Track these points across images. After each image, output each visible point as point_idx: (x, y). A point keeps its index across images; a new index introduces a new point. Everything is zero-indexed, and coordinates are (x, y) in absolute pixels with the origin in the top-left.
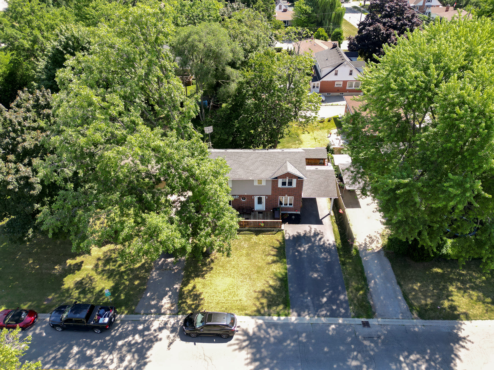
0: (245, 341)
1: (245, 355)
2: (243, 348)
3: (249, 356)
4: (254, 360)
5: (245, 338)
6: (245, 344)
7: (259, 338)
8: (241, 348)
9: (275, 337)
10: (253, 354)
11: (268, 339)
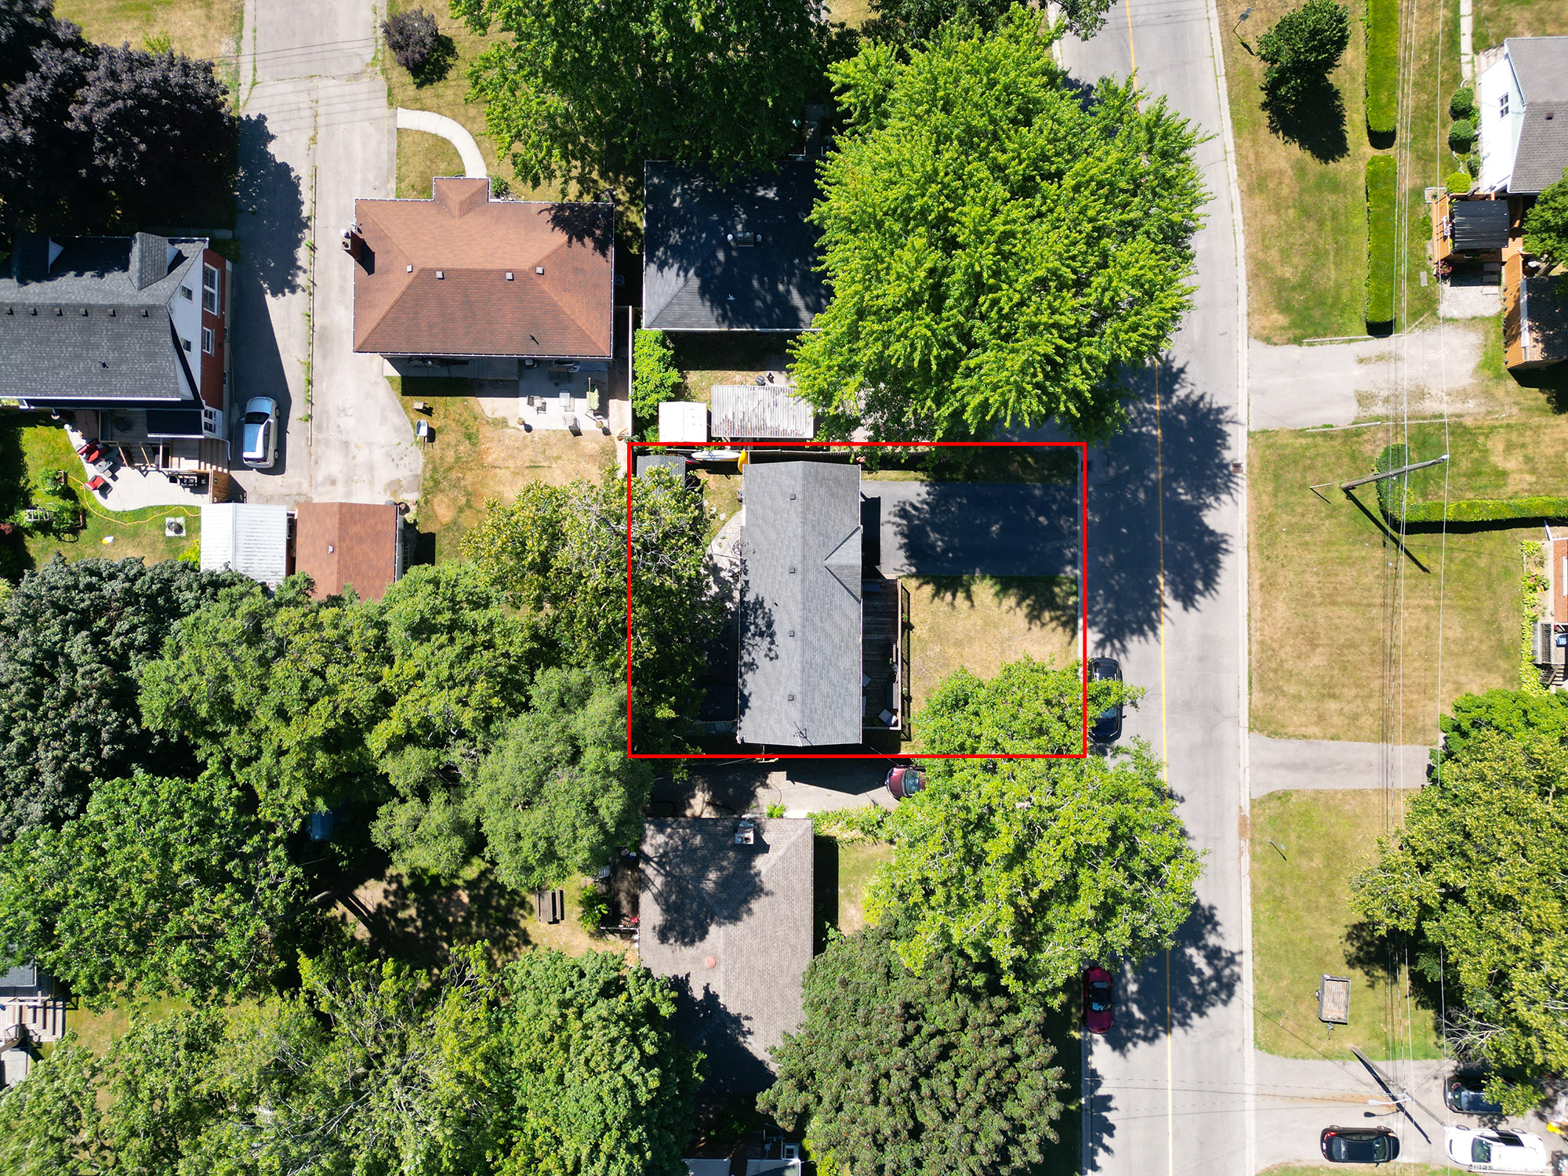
0: (1113, 645)
1: (1134, 644)
2: (1123, 646)
3: (1135, 638)
4: (1142, 633)
5: (1108, 645)
6: (1117, 645)
7: (1108, 624)
8: (1124, 649)
9: (1106, 601)
10: (1133, 632)
11: (1109, 611)
